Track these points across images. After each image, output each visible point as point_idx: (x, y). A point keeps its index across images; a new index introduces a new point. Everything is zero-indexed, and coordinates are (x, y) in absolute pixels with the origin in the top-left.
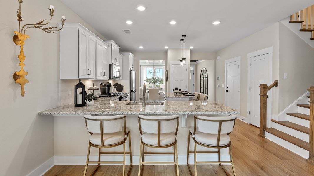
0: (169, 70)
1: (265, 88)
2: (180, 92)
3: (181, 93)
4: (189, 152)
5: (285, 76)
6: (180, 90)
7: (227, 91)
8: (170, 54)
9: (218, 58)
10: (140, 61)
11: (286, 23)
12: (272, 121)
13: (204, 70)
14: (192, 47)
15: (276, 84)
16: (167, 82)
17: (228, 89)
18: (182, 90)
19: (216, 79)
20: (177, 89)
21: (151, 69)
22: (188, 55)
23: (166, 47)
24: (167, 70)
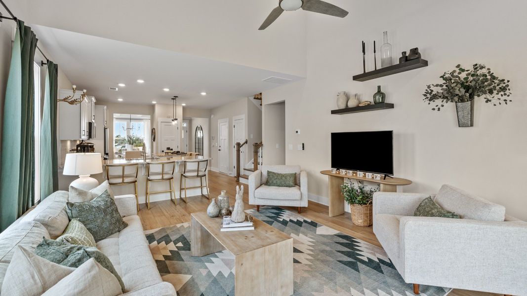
0: (158, 128)
1: (239, 145)
2: (172, 151)
3: (172, 153)
4: (181, 189)
5: (252, 136)
6: (172, 150)
7: (220, 150)
8: (158, 109)
9: (212, 117)
10: (114, 114)
11: (252, 99)
12: (244, 169)
13: (199, 128)
14: (184, 105)
15: (246, 142)
16: (154, 143)
17: (220, 148)
18: (174, 150)
19: (211, 139)
20: (168, 149)
21: (125, 123)
22: (180, 111)
23: (154, 102)
24: (154, 127)
